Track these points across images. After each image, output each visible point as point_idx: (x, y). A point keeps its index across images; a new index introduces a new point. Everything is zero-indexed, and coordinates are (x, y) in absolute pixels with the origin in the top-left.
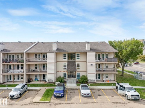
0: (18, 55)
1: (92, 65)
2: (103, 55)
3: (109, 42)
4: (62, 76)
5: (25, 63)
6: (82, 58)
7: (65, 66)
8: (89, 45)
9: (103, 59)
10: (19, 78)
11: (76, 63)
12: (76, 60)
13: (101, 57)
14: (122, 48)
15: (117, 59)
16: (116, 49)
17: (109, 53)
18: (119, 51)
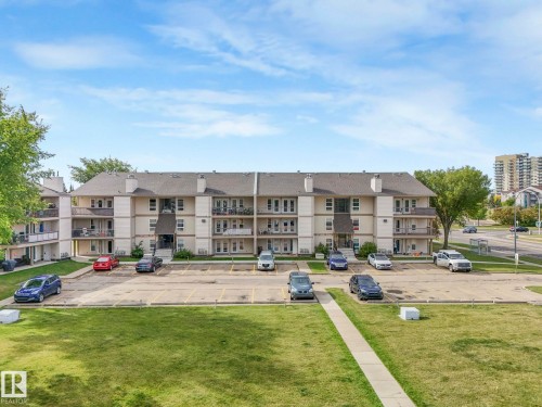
0: (235, 202)
1: (385, 221)
2: (407, 202)
3: (416, 173)
4: (324, 243)
5: (255, 216)
6: (364, 208)
7: (329, 224)
8: (380, 181)
9: (407, 210)
10: (235, 249)
11: (353, 218)
12: (352, 212)
13: (402, 205)
14: (445, 188)
15: (434, 210)
16: (430, 188)
17: (419, 198)
18: (438, 193)
